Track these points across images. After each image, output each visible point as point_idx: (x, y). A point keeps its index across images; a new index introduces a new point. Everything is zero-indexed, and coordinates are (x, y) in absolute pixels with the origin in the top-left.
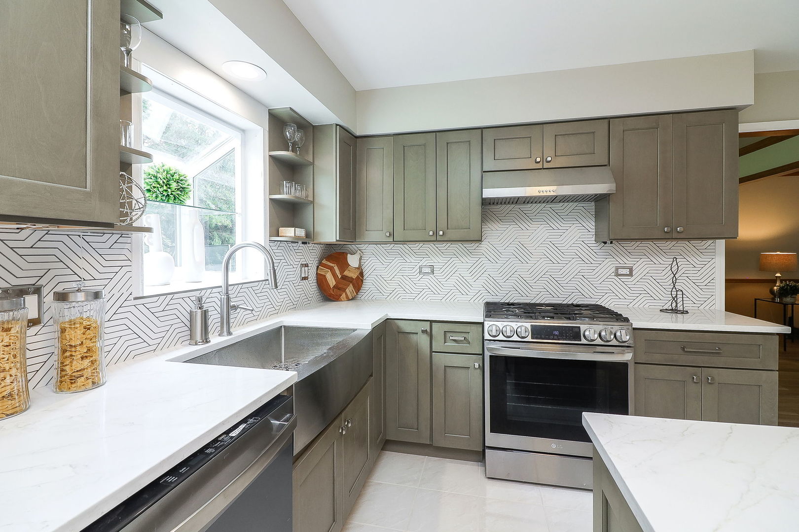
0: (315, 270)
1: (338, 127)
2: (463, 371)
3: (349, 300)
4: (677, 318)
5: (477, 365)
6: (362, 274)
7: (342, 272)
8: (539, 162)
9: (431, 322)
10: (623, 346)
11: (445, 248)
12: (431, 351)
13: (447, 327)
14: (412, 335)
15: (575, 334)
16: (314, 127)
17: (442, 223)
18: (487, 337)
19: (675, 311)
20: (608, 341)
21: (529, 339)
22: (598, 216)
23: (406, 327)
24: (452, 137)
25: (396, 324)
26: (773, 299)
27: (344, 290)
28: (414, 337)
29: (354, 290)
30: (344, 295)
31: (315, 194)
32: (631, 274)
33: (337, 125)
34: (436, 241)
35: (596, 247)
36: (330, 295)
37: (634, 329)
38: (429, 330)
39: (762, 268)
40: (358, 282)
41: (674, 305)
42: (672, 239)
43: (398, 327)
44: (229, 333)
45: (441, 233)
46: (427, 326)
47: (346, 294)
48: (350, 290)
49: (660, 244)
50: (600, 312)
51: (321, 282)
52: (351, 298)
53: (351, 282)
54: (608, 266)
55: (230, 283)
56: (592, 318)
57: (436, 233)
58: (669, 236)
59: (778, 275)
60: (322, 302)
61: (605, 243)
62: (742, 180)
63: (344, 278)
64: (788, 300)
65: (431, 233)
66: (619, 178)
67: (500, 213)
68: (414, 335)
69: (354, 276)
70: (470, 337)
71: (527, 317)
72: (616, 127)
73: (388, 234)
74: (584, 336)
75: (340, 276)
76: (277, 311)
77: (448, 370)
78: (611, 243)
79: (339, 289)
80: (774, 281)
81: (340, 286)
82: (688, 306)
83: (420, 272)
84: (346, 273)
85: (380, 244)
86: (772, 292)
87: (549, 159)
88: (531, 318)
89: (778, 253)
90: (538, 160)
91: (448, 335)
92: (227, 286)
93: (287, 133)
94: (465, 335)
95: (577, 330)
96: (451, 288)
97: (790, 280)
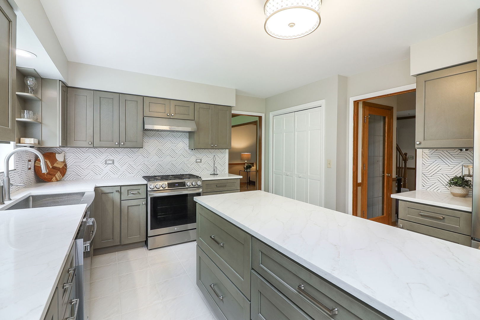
0: (34, 164)
1: (61, 82)
2: (137, 207)
3: (58, 181)
4: (215, 176)
5: (144, 203)
6: (66, 165)
7: (52, 164)
8: (168, 115)
9: (121, 186)
10: (199, 187)
11: (121, 151)
12: (121, 200)
13: (129, 188)
14: (110, 194)
15: (183, 184)
16: (42, 78)
17: (123, 138)
18: (149, 189)
19: (214, 174)
20: (195, 186)
21: (167, 188)
22: (190, 138)
23: (106, 190)
24: (128, 98)
25: (100, 189)
26: (245, 170)
27: (55, 175)
28: (111, 195)
29: (61, 175)
30: (54, 178)
31: (42, 118)
32: (201, 162)
33: (60, 81)
34: (119, 147)
35: (189, 151)
36: (45, 179)
37: (203, 181)
38: (119, 190)
39: (242, 159)
40: (63, 170)
41: (214, 173)
42: (214, 149)
43: (102, 191)
44: (10, 199)
45: (122, 144)
46: (119, 189)
47: (56, 177)
48: (58, 175)
49: (210, 150)
50: (191, 176)
51: (37, 170)
52: (59, 179)
53: (59, 170)
54: (193, 159)
55: (9, 170)
56: (189, 178)
57: (119, 144)
58: (212, 148)
59: (246, 161)
60: (36, 183)
61: (192, 150)
62: (233, 126)
63: (54, 168)
64: (248, 170)
65: (117, 143)
66: (198, 125)
67: (150, 135)
68: (111, 194)
69: (61, 167)
70: (140, 191)
71: (166, 180)
72: (197, 106)
73: (90, 143)
74: (187, 185)
75: (51, 167)
76: (18, 189)
77: (129, 208)
78: (195, 150)
79: (51, 175)
80: (245, 164)
81: (52, 173)
82: (218, 172)
83: (106, 163)
84: (55, 165)
85: (79, 148)
86: (244, 168)
87: (173, 115)
88: (167, 180)
89: (246, 153)
90: (168, 114)
91: (129, 191)
92: (8, 171)
93: (28, 82)
94: (138, 190)
95: (184, 183)
96: (124, 171)
97: (249, 163)
